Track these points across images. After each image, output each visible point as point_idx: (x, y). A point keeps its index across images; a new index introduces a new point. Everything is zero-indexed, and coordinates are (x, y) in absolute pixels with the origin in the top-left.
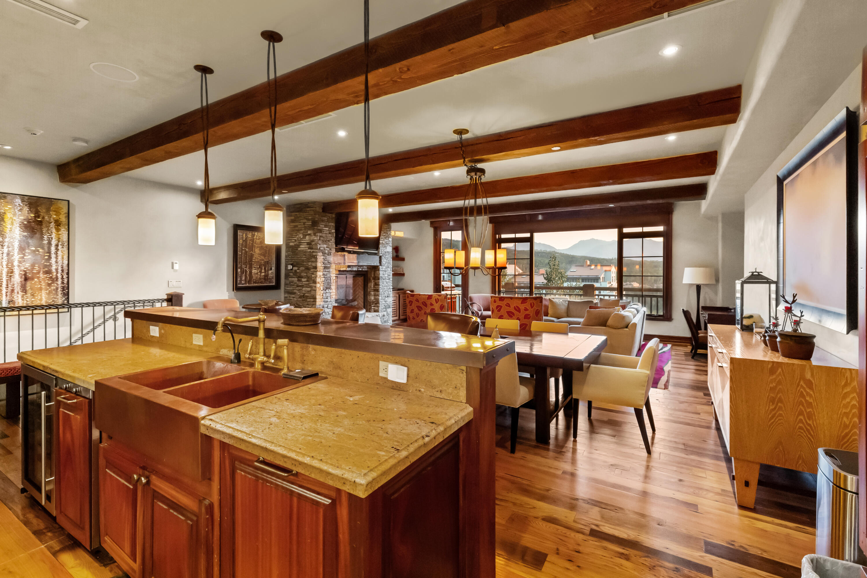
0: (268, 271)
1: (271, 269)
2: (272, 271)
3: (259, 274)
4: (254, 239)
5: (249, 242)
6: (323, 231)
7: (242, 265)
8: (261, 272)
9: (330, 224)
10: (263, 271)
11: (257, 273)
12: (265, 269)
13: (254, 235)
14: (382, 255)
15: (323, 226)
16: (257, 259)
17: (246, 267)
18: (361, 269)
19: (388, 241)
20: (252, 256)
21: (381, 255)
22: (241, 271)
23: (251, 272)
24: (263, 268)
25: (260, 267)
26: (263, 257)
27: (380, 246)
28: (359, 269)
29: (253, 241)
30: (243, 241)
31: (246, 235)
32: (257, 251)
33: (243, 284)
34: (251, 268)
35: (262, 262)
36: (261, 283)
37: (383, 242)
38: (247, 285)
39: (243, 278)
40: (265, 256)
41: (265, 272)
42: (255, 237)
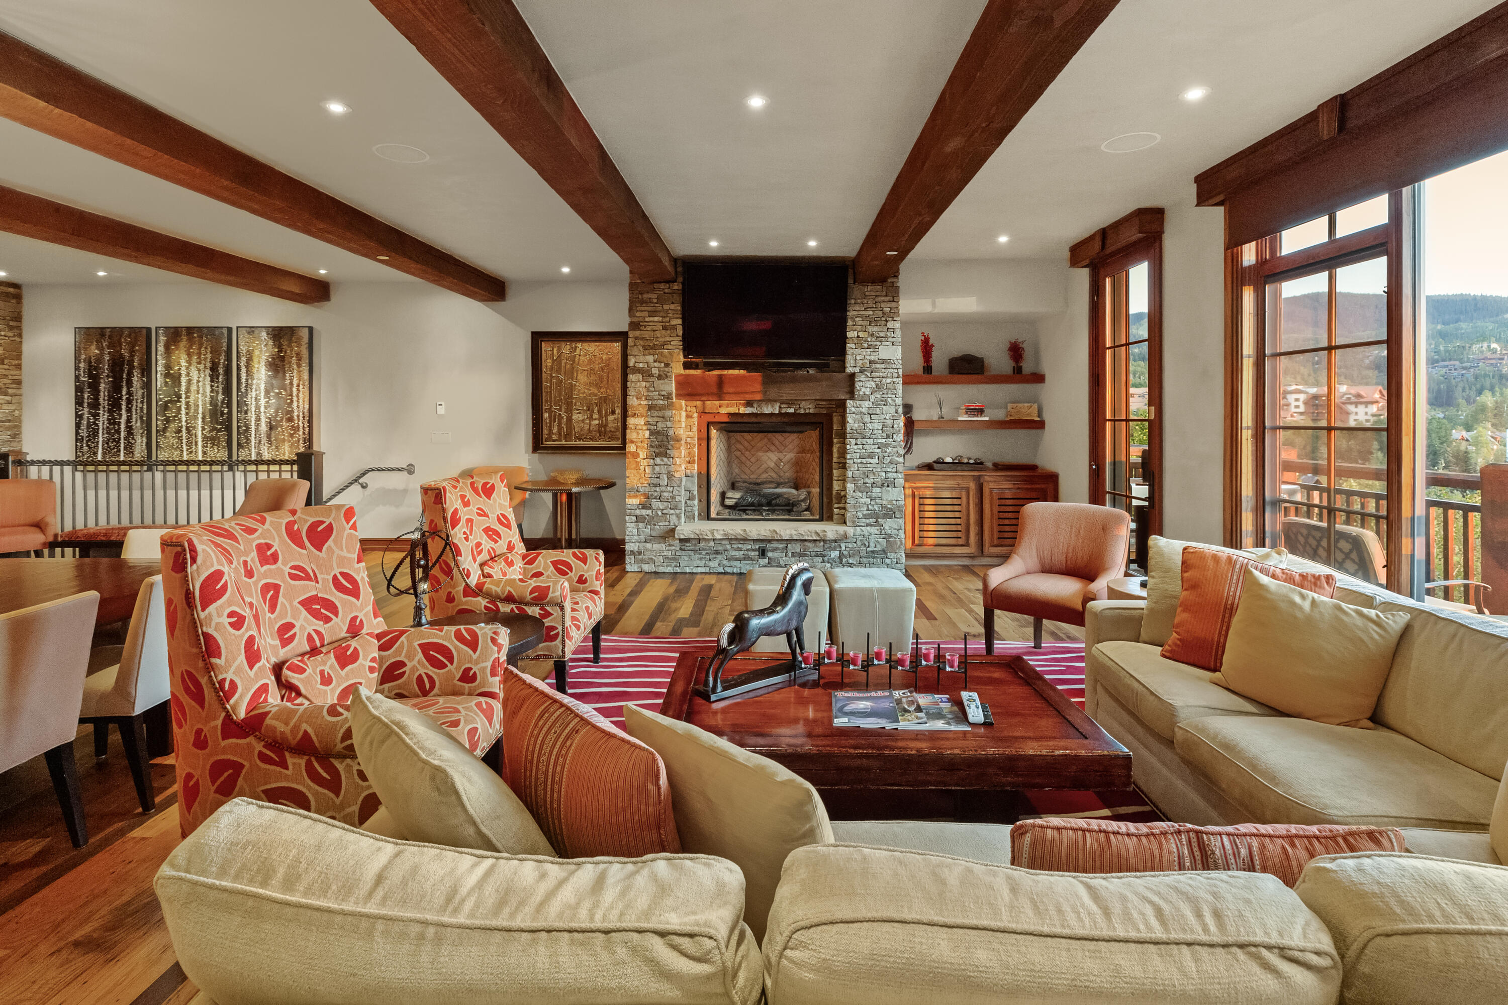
0: (606, 416)
1: (613, 413)
2: (616, 416)
3: (588, 421)
4: (575, 356)
5: (566, 364)
6: (645, 326)
7: (551, 406)
8: (591, 418)
9: (666, 307)
10: (596, 416)
11: (583, 421)
12: (600, 412)
13: (576, 347)
14: (857, 370)
15: (647, 314)
16: (584, 393)
17: (560, 410)
18: (792, 410)
19: (885, 329)
20: (572, 387)
21: (849, 370)
22: (550, 417)
23: (570, 419)
24: (596, 410)
25: (589, 410)
26: (594, 390)
27: (850, 345)
28: (784, 411)
29: (574, 361)
30: (554, 361)
31: (559, 349)
32: (582, 378)
33: (554, 441)
34: (569, 411)
35: (594, 399)
36: (592, 439)
37: (861, 334)
38: (563, 442)
39: (555, 430)
40: (599, 388)
41: (600, 418)
42: (578, 352)
